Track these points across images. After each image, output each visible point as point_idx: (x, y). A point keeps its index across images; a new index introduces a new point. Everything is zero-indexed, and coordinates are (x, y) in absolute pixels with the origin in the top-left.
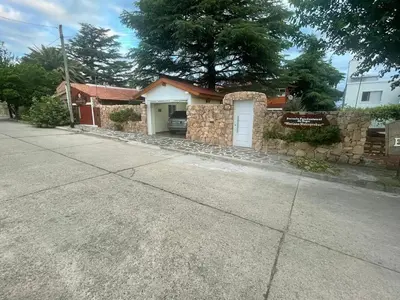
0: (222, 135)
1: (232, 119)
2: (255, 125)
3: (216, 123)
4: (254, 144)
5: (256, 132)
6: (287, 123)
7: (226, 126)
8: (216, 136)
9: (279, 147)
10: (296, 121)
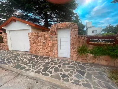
0: (51, 51)
1: (57, 40)
2: (72, 44)
3: (47, 43)
4: (71, 56)
5: (73, 49)
6: (91, 42)
7: (53, 45)
8: (47, 51)
9: (89, 58)
10: (96, 41)
